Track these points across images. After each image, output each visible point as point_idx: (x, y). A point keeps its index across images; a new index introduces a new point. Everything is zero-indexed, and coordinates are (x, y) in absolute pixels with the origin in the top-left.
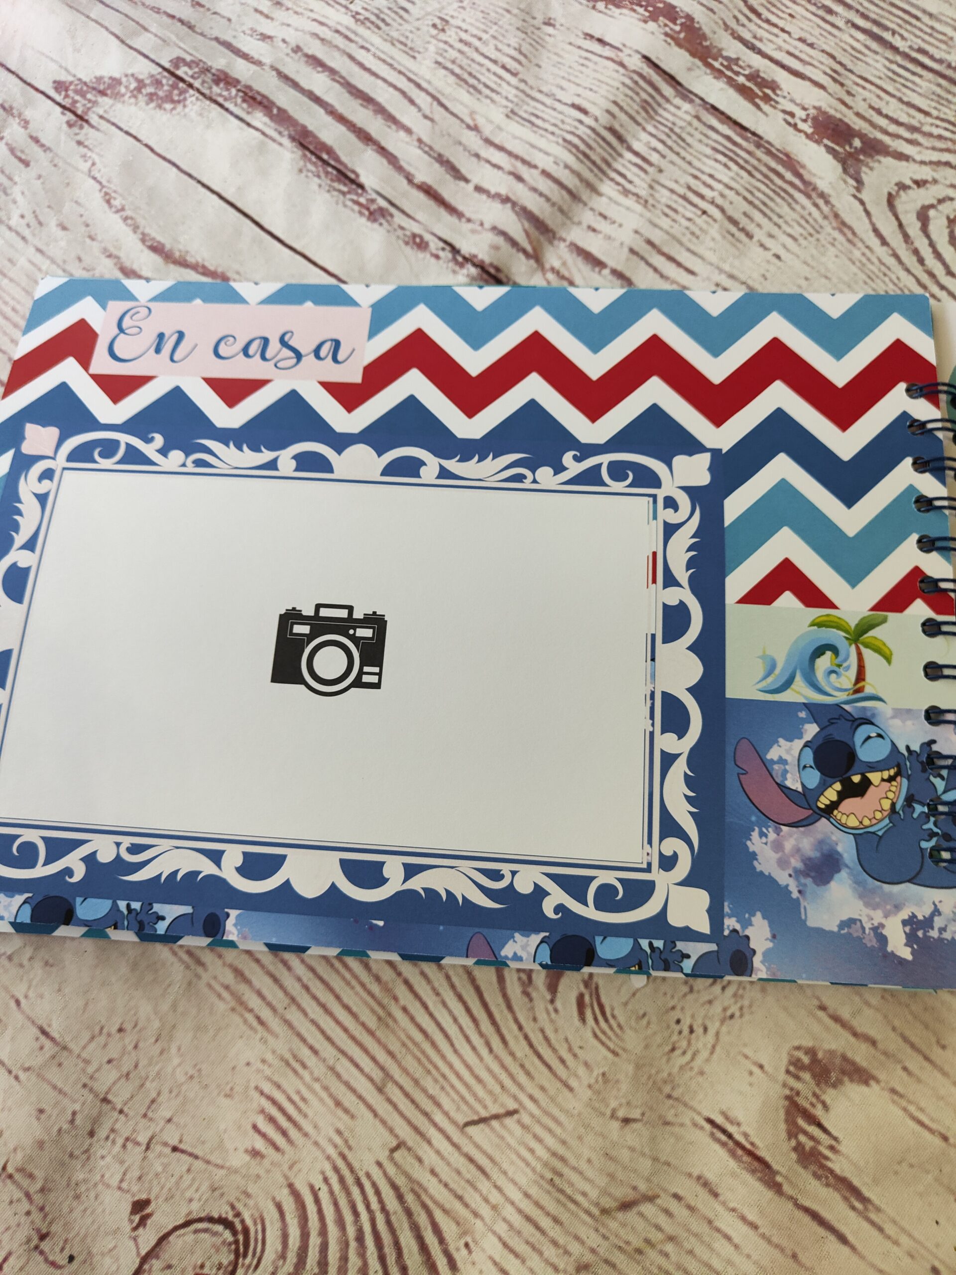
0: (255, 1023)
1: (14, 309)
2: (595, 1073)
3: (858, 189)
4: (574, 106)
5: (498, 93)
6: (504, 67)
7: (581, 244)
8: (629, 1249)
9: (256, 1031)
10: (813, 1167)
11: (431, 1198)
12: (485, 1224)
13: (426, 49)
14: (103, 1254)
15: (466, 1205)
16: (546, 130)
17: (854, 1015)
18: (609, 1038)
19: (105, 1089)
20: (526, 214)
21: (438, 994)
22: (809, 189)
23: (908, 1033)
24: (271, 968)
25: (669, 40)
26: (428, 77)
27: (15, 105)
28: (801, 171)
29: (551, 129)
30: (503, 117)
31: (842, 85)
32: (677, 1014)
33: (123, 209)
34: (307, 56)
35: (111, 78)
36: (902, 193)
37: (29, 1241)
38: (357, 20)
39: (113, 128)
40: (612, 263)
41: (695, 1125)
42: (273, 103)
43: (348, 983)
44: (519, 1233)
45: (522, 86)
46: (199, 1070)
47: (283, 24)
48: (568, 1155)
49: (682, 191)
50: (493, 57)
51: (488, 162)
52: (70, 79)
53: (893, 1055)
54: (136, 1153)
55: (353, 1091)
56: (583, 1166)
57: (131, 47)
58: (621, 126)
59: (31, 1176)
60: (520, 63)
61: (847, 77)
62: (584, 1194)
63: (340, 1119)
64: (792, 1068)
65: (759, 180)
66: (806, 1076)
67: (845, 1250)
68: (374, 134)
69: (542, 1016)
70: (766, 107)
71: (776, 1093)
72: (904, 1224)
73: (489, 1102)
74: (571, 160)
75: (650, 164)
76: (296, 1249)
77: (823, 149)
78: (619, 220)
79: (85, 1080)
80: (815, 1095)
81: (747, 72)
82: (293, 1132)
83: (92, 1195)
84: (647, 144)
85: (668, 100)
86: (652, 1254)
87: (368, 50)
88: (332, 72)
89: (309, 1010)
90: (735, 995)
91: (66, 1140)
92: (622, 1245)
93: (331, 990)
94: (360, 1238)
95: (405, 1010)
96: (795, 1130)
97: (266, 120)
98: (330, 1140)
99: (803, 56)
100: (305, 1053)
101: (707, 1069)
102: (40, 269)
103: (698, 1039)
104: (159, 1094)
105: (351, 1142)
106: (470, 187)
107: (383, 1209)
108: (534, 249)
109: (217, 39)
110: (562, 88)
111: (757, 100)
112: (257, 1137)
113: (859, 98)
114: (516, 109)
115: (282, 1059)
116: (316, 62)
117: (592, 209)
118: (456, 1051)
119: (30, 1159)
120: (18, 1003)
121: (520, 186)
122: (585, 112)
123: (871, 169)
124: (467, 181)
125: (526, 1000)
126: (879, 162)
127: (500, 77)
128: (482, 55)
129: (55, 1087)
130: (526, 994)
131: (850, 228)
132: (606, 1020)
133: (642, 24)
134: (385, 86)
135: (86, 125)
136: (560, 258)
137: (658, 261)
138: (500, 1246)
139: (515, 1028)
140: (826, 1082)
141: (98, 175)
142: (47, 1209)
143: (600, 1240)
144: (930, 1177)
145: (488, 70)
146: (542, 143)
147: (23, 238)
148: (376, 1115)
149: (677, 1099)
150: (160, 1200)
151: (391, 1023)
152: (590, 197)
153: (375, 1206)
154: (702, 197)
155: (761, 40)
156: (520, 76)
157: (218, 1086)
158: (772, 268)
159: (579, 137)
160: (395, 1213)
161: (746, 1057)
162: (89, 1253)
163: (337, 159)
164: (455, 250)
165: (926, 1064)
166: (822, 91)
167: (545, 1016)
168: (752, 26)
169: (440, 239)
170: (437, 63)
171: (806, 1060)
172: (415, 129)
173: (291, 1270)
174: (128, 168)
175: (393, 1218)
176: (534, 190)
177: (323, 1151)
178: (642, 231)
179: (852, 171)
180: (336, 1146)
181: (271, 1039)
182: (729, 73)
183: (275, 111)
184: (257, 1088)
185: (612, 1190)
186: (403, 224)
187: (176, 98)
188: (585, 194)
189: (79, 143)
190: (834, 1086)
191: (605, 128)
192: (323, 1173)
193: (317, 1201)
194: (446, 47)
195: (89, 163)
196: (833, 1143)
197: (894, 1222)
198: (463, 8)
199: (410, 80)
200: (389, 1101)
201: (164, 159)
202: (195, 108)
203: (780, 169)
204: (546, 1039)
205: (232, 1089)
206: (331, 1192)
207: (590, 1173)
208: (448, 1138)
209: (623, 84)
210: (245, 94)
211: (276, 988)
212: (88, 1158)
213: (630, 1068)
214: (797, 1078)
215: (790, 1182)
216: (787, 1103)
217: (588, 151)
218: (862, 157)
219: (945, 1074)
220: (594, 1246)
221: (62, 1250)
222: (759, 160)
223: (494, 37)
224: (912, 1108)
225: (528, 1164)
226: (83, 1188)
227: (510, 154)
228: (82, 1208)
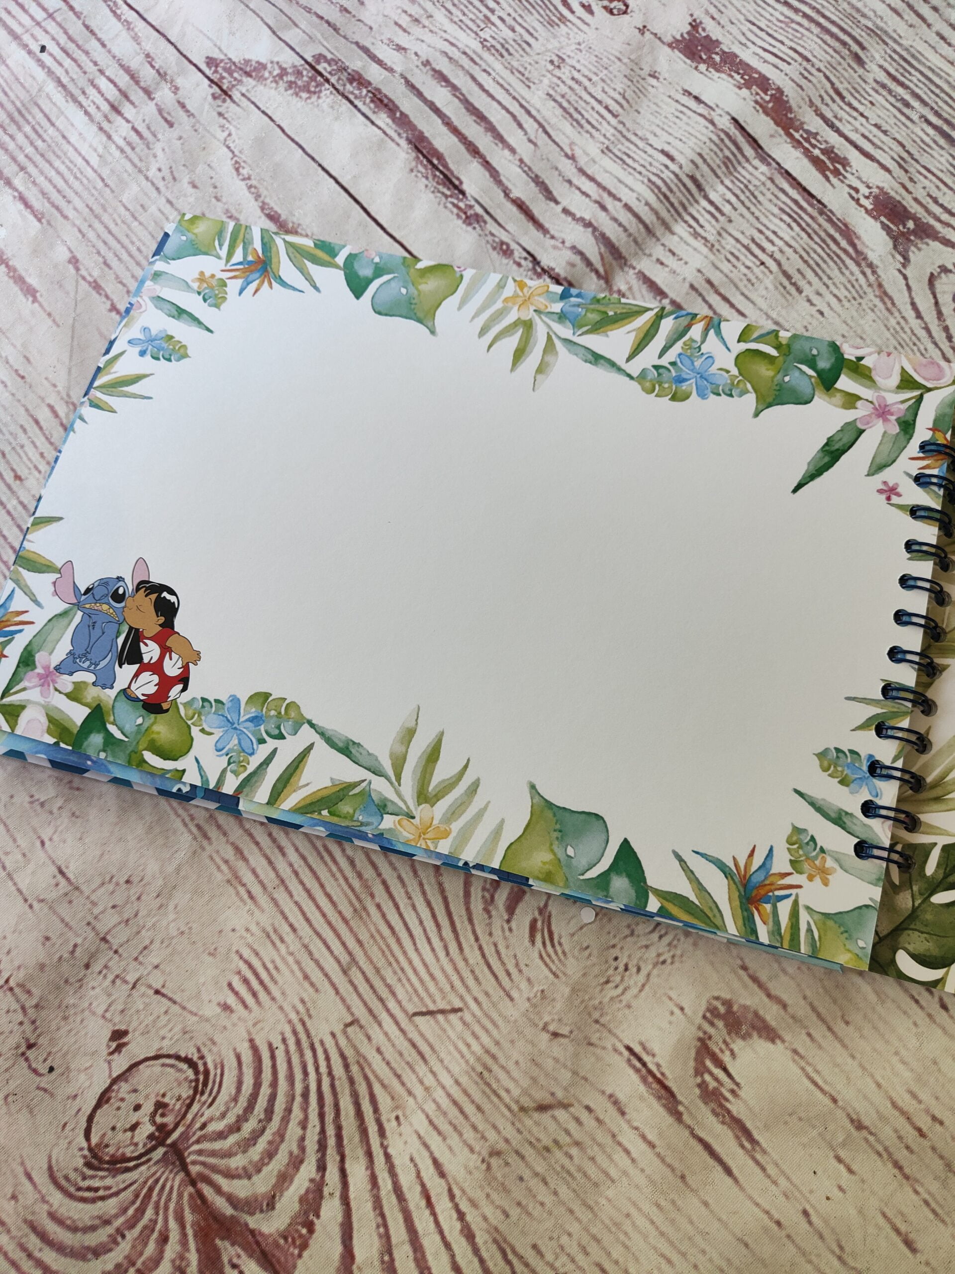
0: (246, 896)
1: (139, 249)
2: (535, 989)
3: (904, 266)
4: (663, 152)
5: (598, 130)
6: (607, 108)
7: (647, 273)
8: (539, 1145)
9: (245, 904)
10: (712, 1105)
11: (373, 1072)
12: (417, 1103)
13: (541, 81)
14: (79, 1071)
15: (403, 1084)
16: (635, 169)
17: (770, 979)
18: (553, 961)
19: (106, 929)
20: (604, 239)
21: (410, 898)
22: (860, 258)
23: (816, 1003)
24: (268, 852)
25: (758, 107)
26: (538, 106)
27: (169, 72)
28: (856, 241)
29: (639, 168)
30: (599, 151)
31: (906, 171)
32: (615, 952)
33: (249, 178)
34: (434, 70)
35: (258, 62)
36: (943, 275)
37: (17, 1047)
38: (484, 46)
39: (252, 106)
40: (672, 295)
41: (615, 1050)
42: (397, 108)
43: (333, 875)
44: (445, 1114)
45: (620, 127)
46: (190, 928)
47: (418, 39)
48: (499, 1055)
49: (746, 242)
50: (599, 97)
51: (579, 189)
52: (222, 57)
53: (800, 1021)
54: (122, 990)
55: (322, 969)
56: (511, 1066)
57: (280, 39)
58: (702, 176)
59: (29, 992)
60: (622, 107)
61: (912, 165)
62: (508, 1091)
63: (306, 990)
64: (708, 1015)
65: (816, 243)
66: (720, 1024)
67: (728, 1181)
68: (482, 149)
69: (497, 932)
70: (834, 180)
71: (692, 1033)
72: (784, 1167)
73: (438, 997)
74: (652, 199)
75: (723, 214)
76: (247, 1095)
77: (879, 225)
78: (685, 258)
79: (90, 918)
80: (725, 1042)
81: (822, 147)
82: (262, 995)
83: (79, 1019)
84: (723, 196)
85: (747, 160)
86: (558, 1154)
87: (490, 74)
88: (454, 88)
89: (295, 893)
90: (669, 944)
91: (65, 967)
92: (533, 1140)
93: (318, 878)
94: (305, 1095)
95: (378, 906)
96: (702, 1069)
97: (389, 121)
98: (294, 1007)
99: (875, 140)
100: (285, 929)
101: (634, 1004)
102: (167, 219)
103: (631, 976)
104: (151, 942)
105: (312, 1012)
106: (559, 208)
107: (330, 1074)
108: (606, 272)
109: (357, 44)
110: (655, 135)
111: (828, 173)
112: (229, 993)
113: (919, 186)
114: (611, 147)
115: (264, 930)
116: (441, 77)
117: (663, 245)
118: (417, 950)
119: (31, 978)
120: (43, 843)
121: (604, 214)
122: (672, 159)
123: (919, 249)
124: (557, 202)
125: (486, 916)
126: (928, 244)
127: (602, 117)
128: (590, 94)
129: (63, 920)
130: (487, 911)
131: (891, 298)
132: (553, 946)
133: (737, 90)
134: (499, 108)
135: (228, 100)
136: (628, 283)
137: (714, 299)
138: (426, 1122)
139: (472, 938)
140: (737, 1033)
141: (232, 145)
142: (38, 1023)
143: (515, 1132)
144: (815, 1133)
145: (593, 108)
146: (629, 180)
147: (157, 189)
148: (337, 992)
149: (603, 1025)
150: (137, 1033)
151: (364, 914)
152: (663, 234)
153: (323, 1069)
154: (763, 250)
155: (840, 120)
156: (620, 118)
157: (204, 945)
158: (815, 323)
159: (662, 179)
160: (340, 1079)
161: (670, 999)
162: (68, 1068)
163: (446, 166)
164: (535, 261)
165: (828, 1034)
166: (887, 174)
167: (500, 933)
168: (835, 107)
169: (525, 249)
170: (548, 94)
171: (722, 1010)
172: (518, 150)
173: (241, 1112)
174: (260, 142)
175: (337, 1083)
176: (615, 220)
177: (286, 1015)
178: (704, 271)
179: (901, 248)
180: (298, 1013)
181: (257, 912)
182: (806, 145)
183: (398, 115)
184: (237, 952)
185: (533, 1092)
186: (494, 231)
187: (313, 89)
188: (659, 231)
189: (220, 114)
190: (744, 1038)
191: (688, 175)
192: (282, 1034)
193: (273, 1057)
194: (559, 82)
195: (226, 134)
196: (735, 1088)
197: (777, 1165)
198: (580, 51)
199: (522, 106)
200: (351, 982)
201: (293, 140)
202: (328, 100)
203: (837, 236)
204: (498, 952)
205: (215, 949)
206: (287, 1052)
207: (516, 1074)
208: (397, 1023)
209: (710, 139)
210: (374, 95)
211: (269, 869)
212: (81, 987)
213: (567, 991)
214: (712, 1024)
215: (690, 1113)
216: (699, 1044)
217: (668, 193)
218: (912, 238)
219: (845, 1046)
220: (509, 1137)
221: (45, 1060)
222: (820, 225)
223: (603, 80)
224: (809, 1069)
225: (463, 1056)
226: (72, 1012)
227: (599, 185)
228: (68, 1028)
